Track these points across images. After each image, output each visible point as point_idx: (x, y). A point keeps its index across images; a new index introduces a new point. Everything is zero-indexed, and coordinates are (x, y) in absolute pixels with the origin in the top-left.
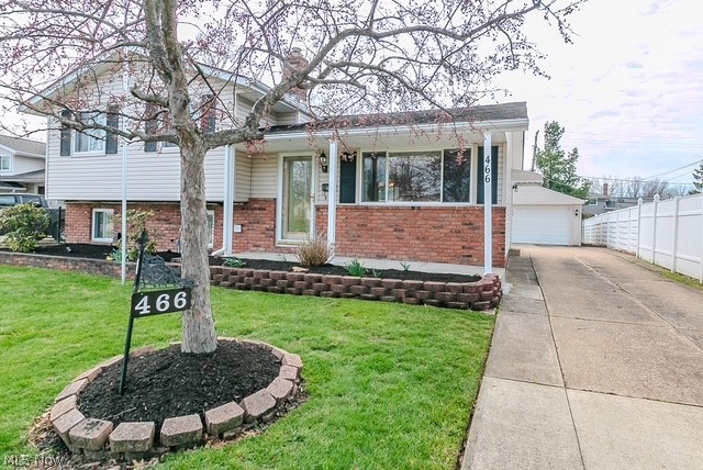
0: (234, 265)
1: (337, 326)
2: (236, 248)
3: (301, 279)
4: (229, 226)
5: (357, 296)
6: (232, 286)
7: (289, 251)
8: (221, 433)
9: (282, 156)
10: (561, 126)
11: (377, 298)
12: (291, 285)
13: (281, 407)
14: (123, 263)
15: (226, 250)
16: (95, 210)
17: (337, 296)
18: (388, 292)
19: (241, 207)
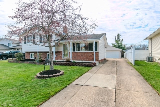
0: (55, 62)
1: (69, 69)
2: (56, 59)
3: (66, 63)
4: (55, 56)
5: (74, 66)
6: (55, 65)
7: (64, 60)
8: (54, 76)
9: (63, 44)
10: (120, 35)
11: (77, 66)
12: (64, 64)
13: (61, 75)
14: (38, 62)
15: (54, 60)
16: (31, 53)
17: (71, 65)
18: (78, 65)
19: (56, 52)
